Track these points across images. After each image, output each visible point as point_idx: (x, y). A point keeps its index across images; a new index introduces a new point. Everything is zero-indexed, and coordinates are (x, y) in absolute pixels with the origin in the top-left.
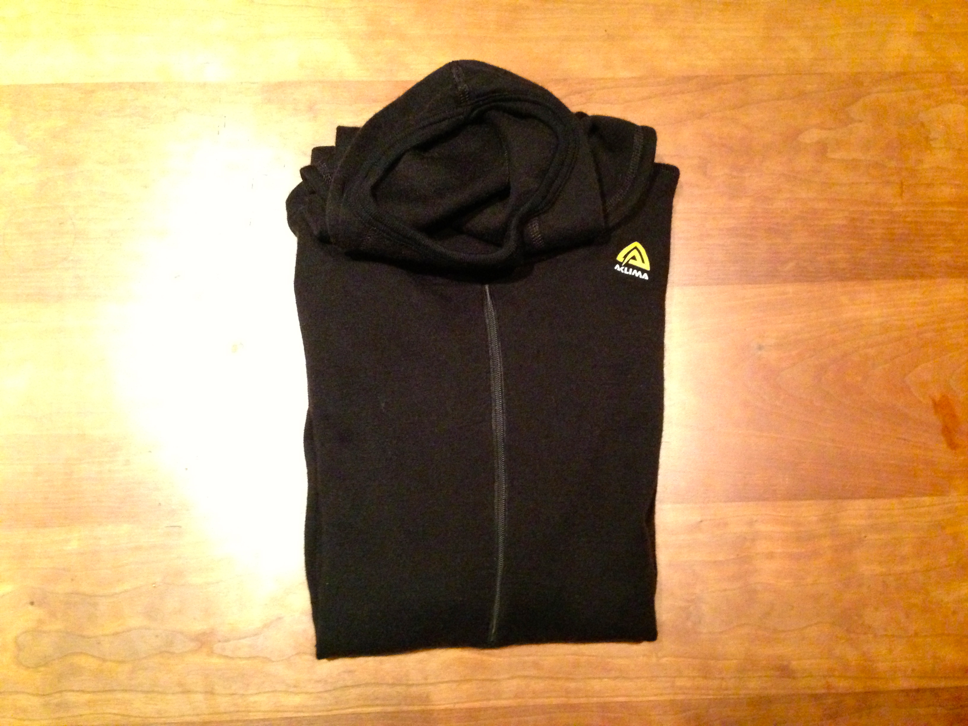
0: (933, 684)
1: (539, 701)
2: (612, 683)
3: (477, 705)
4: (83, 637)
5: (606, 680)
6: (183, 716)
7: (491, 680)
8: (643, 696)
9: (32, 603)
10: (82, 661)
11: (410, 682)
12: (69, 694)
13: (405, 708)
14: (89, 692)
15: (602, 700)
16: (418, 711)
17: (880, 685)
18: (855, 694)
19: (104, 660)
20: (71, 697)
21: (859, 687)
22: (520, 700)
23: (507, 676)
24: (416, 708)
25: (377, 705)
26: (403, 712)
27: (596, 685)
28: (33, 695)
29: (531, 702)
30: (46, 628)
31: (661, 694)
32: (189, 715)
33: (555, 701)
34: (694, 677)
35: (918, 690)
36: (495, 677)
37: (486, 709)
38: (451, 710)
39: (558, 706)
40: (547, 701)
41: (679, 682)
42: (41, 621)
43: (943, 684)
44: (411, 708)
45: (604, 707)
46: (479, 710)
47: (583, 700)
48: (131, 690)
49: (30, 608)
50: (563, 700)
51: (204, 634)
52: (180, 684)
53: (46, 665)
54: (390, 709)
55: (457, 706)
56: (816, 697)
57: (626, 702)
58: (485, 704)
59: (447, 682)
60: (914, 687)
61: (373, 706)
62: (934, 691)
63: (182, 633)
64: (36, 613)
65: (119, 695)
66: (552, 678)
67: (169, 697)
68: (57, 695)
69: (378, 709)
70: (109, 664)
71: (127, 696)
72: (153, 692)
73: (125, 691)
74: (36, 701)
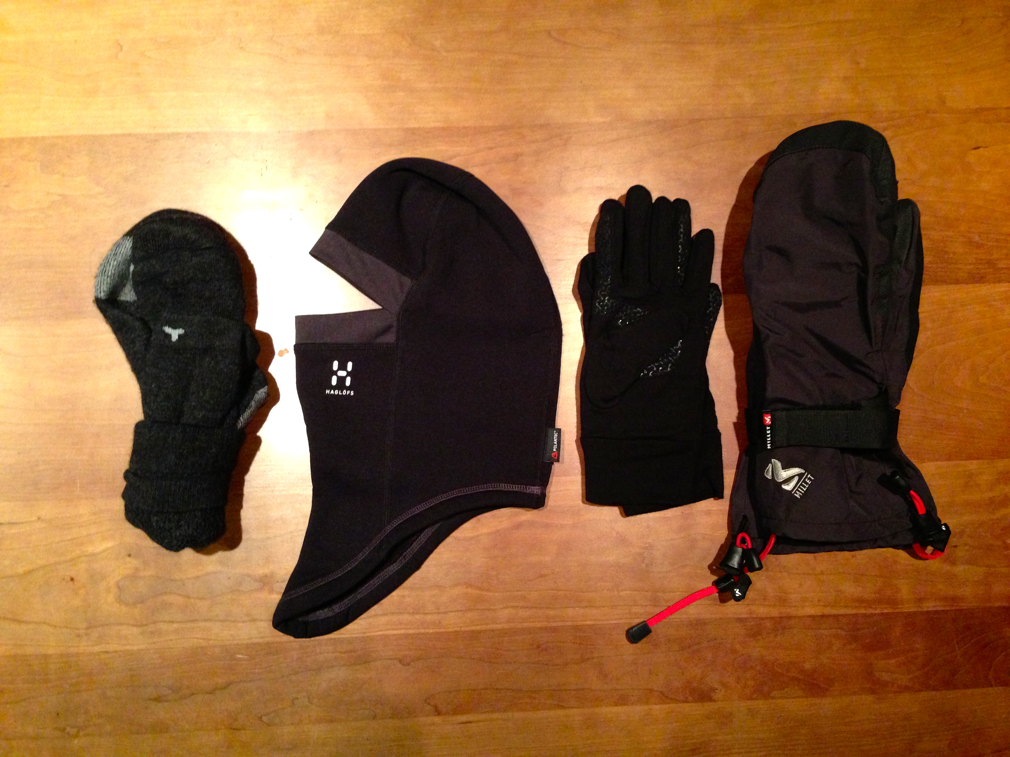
0: (834, 612)
1: (525, 625)
2: (581, 611)
3: (478, 628)
4: (172, 580)
5: (578, 608)
6: (252, 638)
7: (489, 610)
8: (607, 620)
9: (129, 555)
10: (170, 599)
11: (427, 612)
12: (162, 624)
13: (422, 631)
14: (177, 622)
15: (575, 623)
16: (433, 633)
17: (792, 611)
18: (772, 618)
19: (188, 597)
20: (164, 627)
21: (775, 612)
22: (512, 624)
23: (501, 606)
24: (431, 631)
25: (401, 629)
26: (421, 634)
27: (570, 612)
28: (134, 625)
29: (519, 626)
30: (142, 574)
31: (621, 619)
32: (256, 638)
33: (539, 625)
34: (646, 606)
35: (823, 616)
36: (492, 607)
37: (486, 631)
38: (458, 632)
39: (541, 628)
40: (531, 625)
41: (635, 610)
42: (137, 569)
43: (842, 611)
44: (427, 631)
45: (577, 628)
46: (480, 632)
47: (560, 624)
48: (210, 620)
49: (128, 559)
50: (545, 624)
51: (266, 576)
52: (247, 615)
53: (142, 602)
54: (411, 632)
55: (462, 629)
56: (740, 620)
57: (593, 625)
58: (484, 627)
59: (455, 611)
60: (819, 614)
61: (398, 629)
62: (836, 617)
63: (249, 576)
64: (133, 563)
65: (202, 624)
66: (536, 608)
67: (240, 625)
68: (152, 625)
69: (402, 632)
70: (192, 600)
71: (208, 624)
72: (227, 620)
73: (205, 620)
74: (135, 630)
